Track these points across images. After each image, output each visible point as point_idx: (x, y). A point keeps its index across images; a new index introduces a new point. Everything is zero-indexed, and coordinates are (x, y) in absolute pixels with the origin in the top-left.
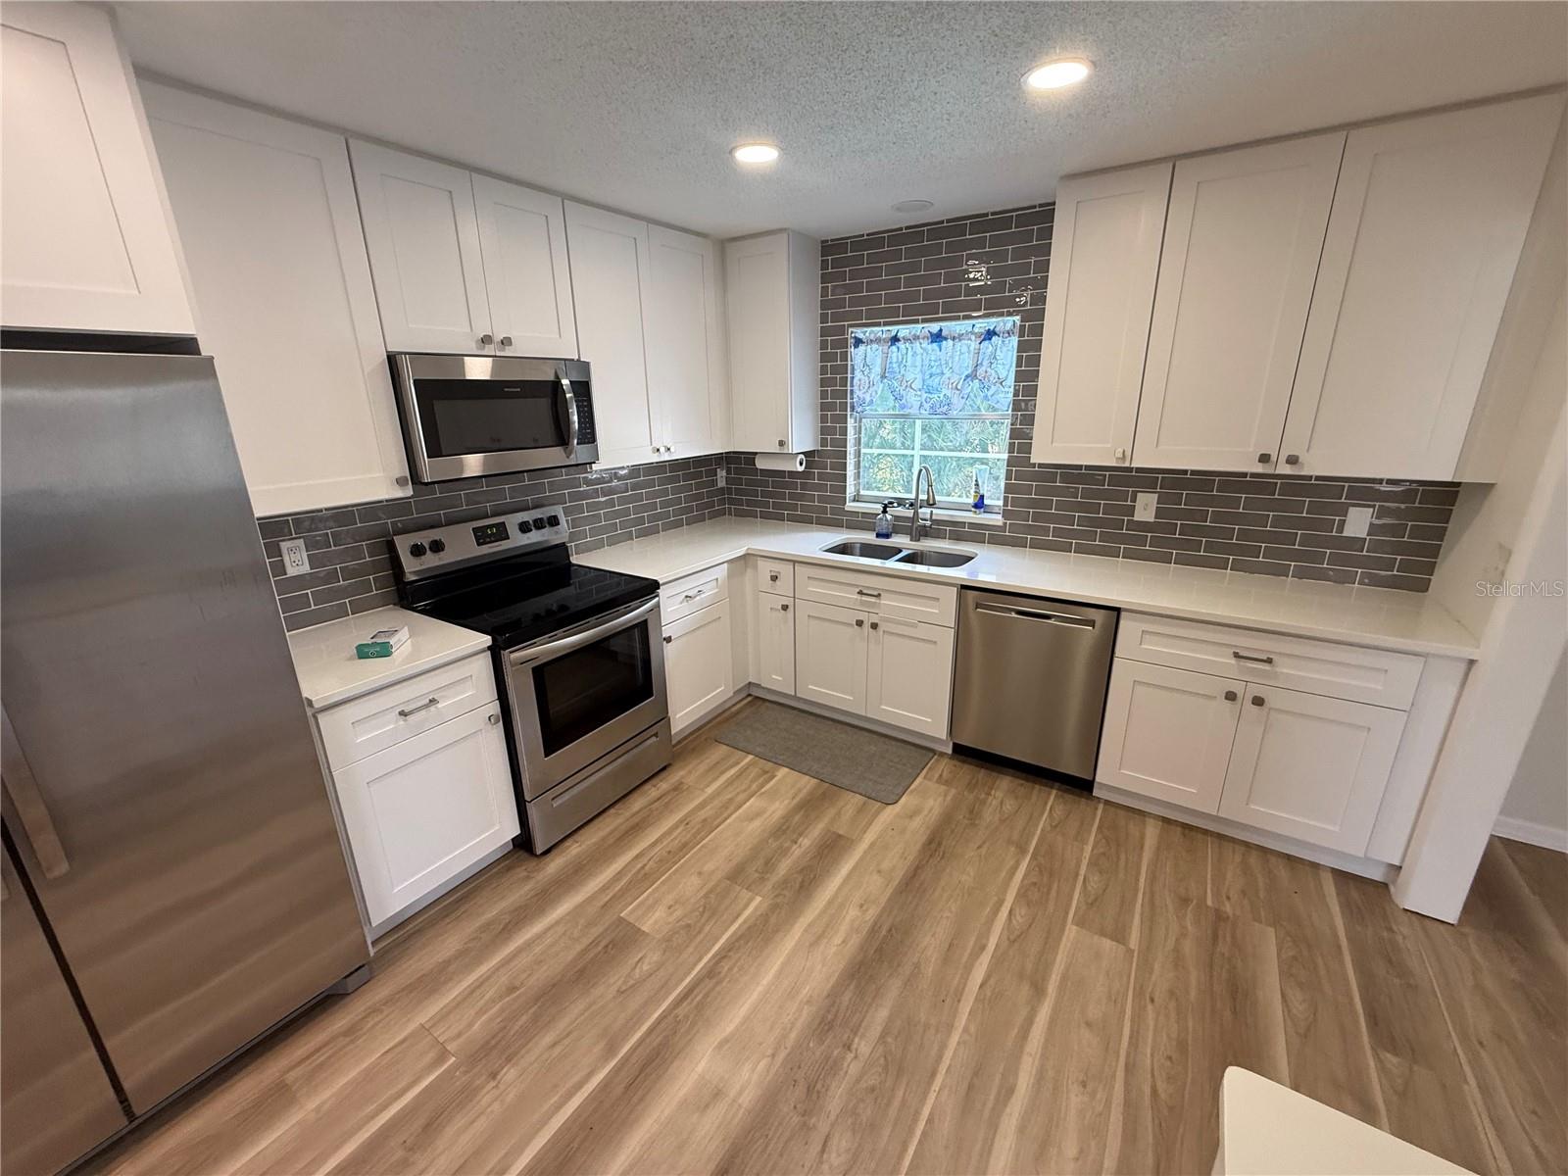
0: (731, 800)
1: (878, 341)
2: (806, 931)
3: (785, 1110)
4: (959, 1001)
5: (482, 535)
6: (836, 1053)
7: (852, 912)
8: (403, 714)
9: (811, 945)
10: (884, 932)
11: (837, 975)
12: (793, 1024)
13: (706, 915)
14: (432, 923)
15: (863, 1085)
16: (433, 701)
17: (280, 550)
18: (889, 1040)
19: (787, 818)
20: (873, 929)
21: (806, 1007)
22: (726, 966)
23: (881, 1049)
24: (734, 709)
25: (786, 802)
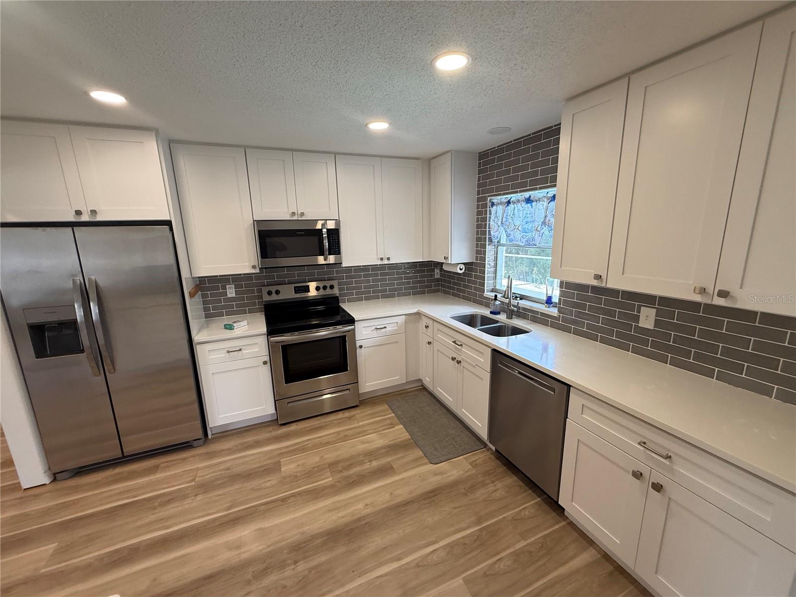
0: (365, 431)
1: (501, 203)
2: (333, 503)
3: (251, 569)
4: (360, 576)
5: (298, 290)
6: (289, 562)
7: (361, 506)
8: (228, 352)
9: (329, 510)
10: (363, 523)
11: (325, 529)
12: (288, 539)
13: (306, 475)
14: (233, 435)
15: (283, 582)
16: (240, 350)
17: (226, 288)
18: (313, 572)
19: (379, 449)
20: (360, 518)
21: (299, 535)
22: (292, 499)
23: (306, 572)
24: (408, 390)
25: (387, 441)
